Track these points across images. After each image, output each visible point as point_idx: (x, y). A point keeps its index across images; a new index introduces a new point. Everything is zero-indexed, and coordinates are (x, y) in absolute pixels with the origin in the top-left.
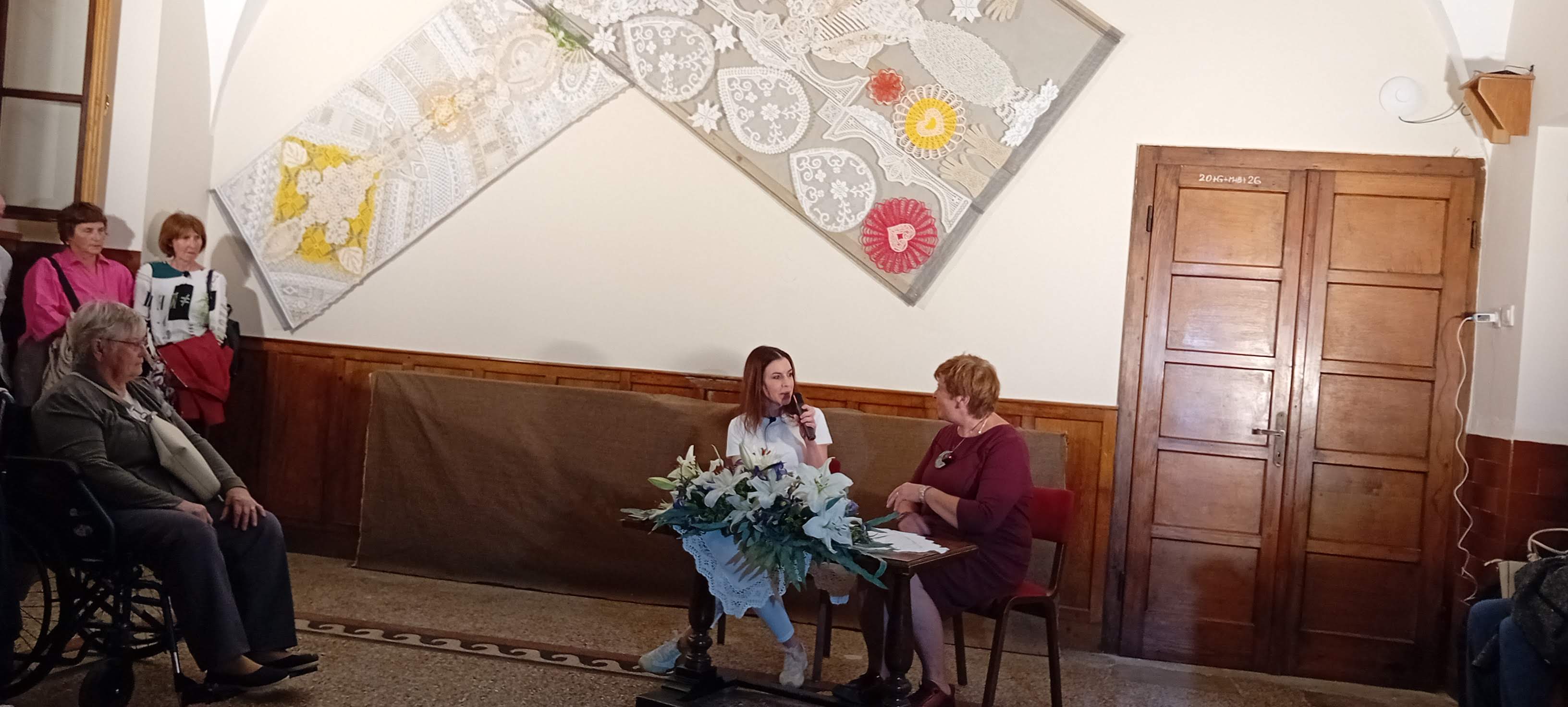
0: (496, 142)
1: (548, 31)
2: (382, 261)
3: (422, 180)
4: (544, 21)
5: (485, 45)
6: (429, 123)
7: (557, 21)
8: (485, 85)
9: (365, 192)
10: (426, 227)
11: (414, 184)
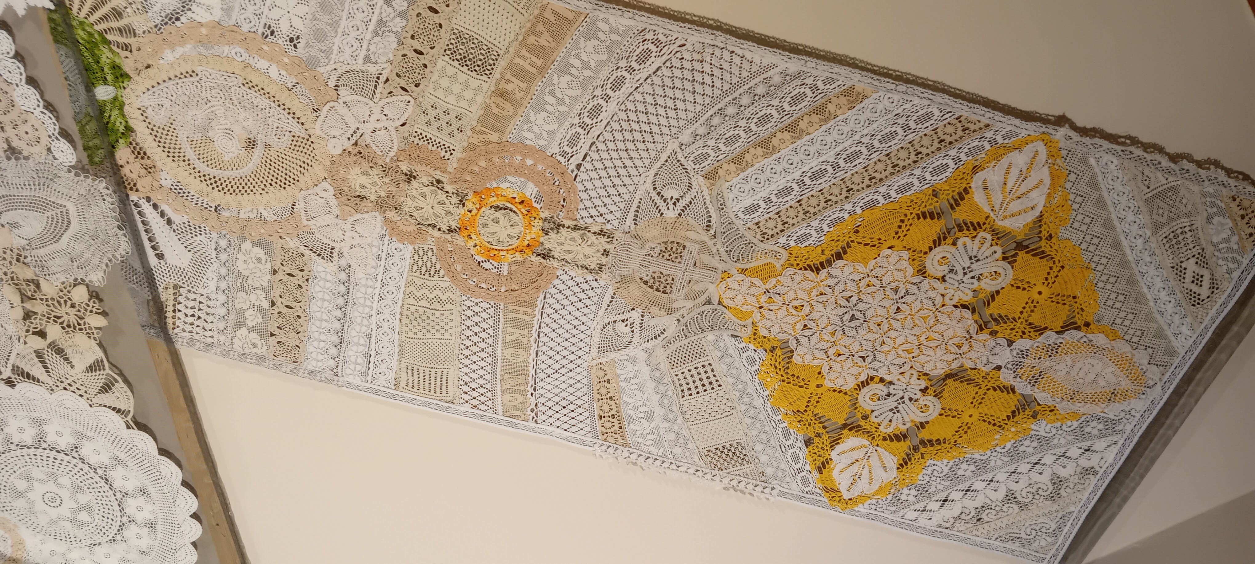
0: (451, 52)
1: (129, 129)
2: (963, 110)
3: (689, 165)
4: (123, 154)
5: (293, 244)
6: (552, 242)
7: (92, 127)
8: (365, 180)
9: (823, 273)
10: (794, 65)
11: (711, 176)
